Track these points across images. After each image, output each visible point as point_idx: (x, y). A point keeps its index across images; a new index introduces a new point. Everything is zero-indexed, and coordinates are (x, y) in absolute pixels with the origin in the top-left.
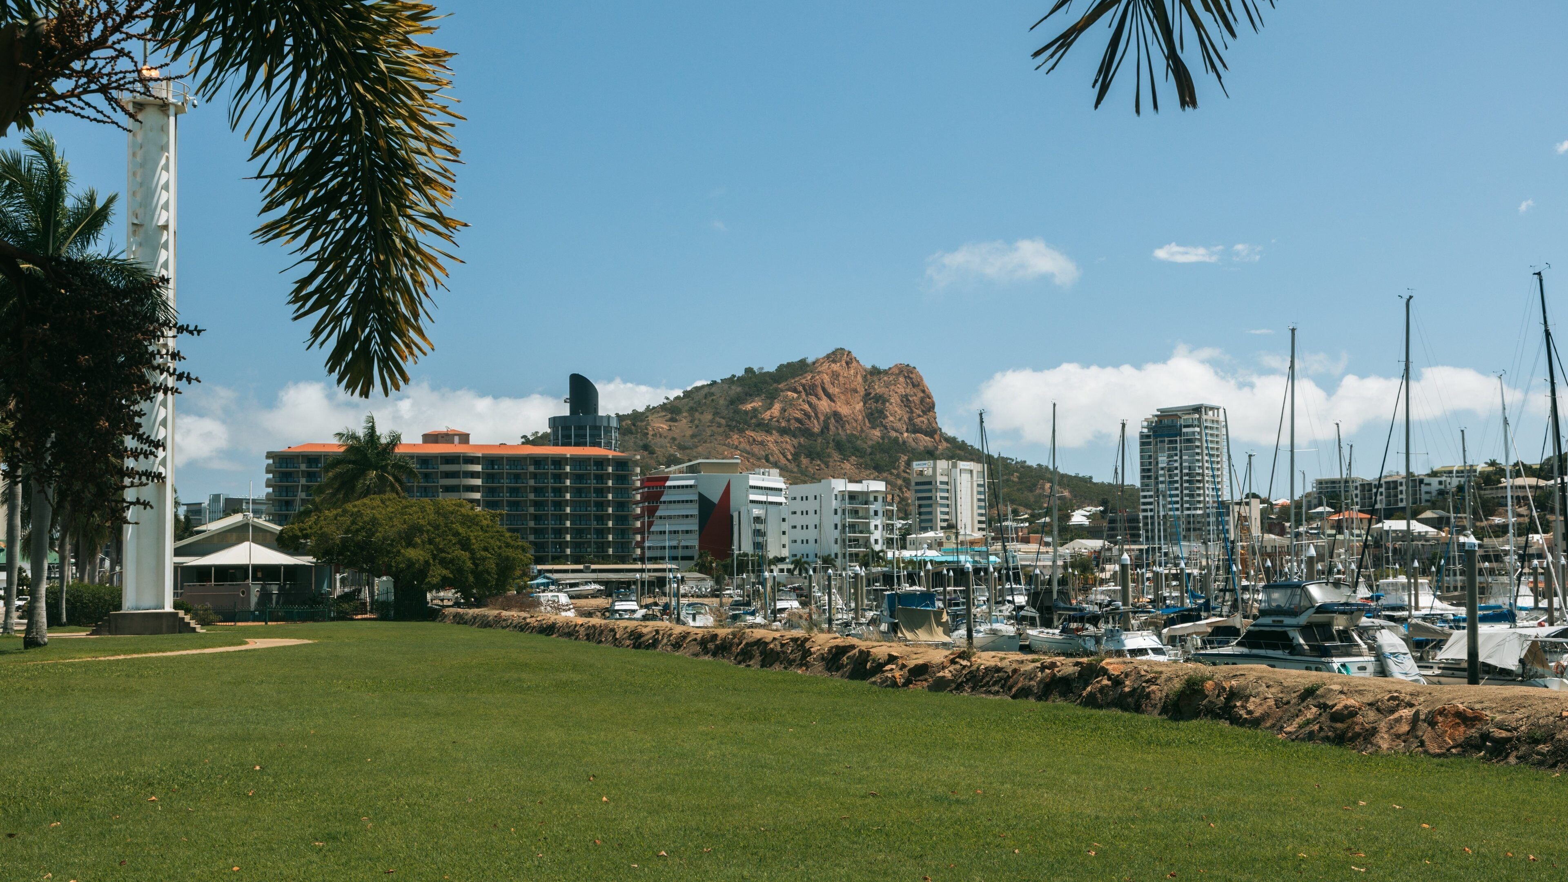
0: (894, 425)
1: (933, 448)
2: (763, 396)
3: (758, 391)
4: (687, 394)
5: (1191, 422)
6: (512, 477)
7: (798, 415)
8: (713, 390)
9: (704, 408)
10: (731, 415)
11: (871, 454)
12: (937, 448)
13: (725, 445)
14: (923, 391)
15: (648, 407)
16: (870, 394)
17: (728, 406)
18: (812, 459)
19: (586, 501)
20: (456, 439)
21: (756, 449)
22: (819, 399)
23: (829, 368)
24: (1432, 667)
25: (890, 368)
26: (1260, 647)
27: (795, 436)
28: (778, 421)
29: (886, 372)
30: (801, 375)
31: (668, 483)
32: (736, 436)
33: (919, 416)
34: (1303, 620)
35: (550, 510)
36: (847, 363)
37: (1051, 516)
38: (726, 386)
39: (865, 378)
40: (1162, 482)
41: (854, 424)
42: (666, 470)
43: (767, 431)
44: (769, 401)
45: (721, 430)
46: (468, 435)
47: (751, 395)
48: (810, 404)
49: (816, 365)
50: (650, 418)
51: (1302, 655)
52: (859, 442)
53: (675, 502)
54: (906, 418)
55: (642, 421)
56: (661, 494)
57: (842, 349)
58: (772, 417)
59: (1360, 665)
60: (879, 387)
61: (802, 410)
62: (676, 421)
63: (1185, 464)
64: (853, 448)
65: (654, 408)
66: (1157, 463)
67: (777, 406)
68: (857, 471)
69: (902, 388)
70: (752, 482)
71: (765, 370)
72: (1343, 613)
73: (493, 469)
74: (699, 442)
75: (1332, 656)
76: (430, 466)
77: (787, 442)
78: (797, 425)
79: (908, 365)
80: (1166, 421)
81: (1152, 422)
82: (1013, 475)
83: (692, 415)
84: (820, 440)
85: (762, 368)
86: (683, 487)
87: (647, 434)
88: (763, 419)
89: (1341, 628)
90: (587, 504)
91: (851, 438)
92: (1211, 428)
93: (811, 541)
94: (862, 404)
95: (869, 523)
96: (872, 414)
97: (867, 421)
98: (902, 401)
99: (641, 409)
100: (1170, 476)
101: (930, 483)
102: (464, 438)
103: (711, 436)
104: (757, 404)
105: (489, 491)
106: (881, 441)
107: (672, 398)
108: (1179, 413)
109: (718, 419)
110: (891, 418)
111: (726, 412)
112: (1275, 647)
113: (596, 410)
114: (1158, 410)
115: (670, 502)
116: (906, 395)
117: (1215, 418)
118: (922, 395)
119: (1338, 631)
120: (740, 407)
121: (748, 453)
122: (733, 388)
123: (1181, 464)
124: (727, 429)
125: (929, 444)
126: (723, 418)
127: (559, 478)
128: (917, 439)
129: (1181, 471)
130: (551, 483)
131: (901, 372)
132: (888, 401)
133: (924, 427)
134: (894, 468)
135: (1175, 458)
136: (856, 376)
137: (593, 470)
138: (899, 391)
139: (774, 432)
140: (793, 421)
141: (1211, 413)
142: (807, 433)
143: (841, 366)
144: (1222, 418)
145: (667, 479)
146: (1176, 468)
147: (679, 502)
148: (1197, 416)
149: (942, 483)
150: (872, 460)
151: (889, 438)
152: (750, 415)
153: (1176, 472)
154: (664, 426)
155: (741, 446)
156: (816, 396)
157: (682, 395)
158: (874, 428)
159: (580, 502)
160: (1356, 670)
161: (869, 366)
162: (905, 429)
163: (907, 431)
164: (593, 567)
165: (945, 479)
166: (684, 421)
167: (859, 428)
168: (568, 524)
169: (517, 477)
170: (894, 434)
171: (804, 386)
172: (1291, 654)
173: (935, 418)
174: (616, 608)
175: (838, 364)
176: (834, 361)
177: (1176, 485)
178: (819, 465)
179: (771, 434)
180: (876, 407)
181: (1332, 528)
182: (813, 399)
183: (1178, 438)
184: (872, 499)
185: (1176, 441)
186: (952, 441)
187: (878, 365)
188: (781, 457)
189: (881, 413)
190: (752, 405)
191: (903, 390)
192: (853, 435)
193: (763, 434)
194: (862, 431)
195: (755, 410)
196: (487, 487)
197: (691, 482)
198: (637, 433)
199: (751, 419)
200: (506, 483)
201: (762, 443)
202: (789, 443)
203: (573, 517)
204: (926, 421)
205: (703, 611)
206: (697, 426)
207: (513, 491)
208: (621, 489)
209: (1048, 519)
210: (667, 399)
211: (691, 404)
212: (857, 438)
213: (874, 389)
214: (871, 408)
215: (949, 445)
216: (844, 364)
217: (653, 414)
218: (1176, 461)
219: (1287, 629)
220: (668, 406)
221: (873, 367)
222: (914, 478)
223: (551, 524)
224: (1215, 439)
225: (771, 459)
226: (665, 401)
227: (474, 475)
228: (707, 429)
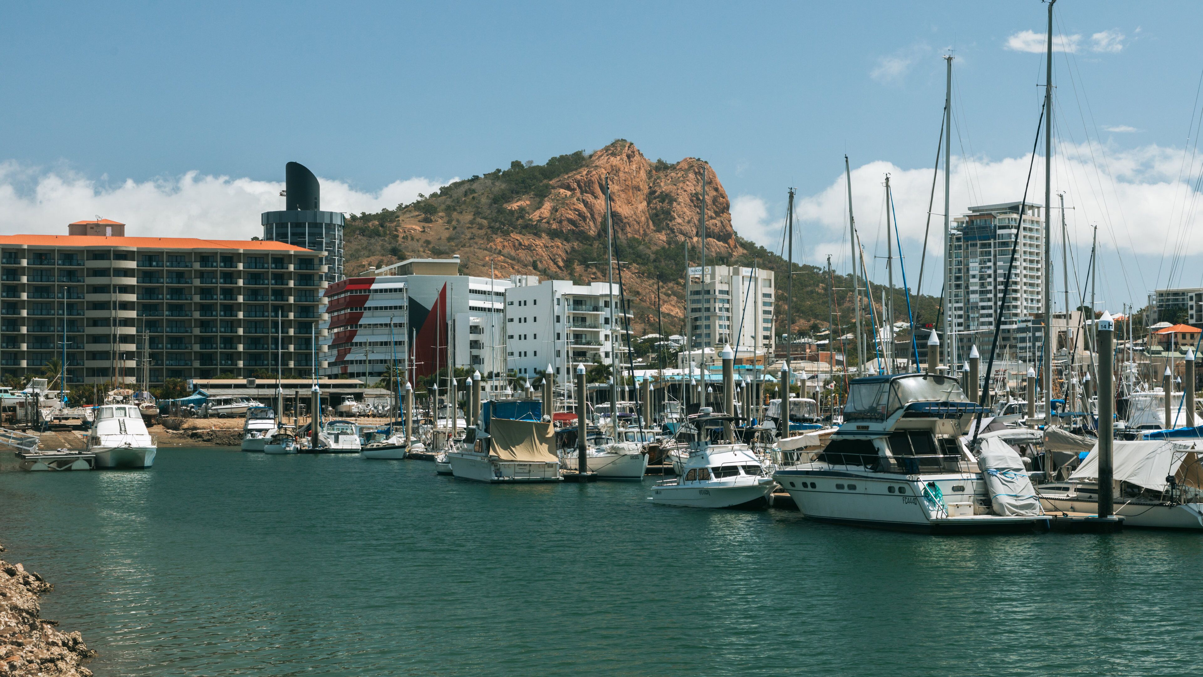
0: (683, 228)
1: (726, 255)
2: (532, 194)
3: (526, 187)
4: (445, 191)
5: (1006, 223)
6: (174, 275)
7: (572, 215)
8: (475, 186)
9: (463, 207)
10: (494, 214)
11: (655, 261)
12: (731, 255)
13: (486, 249)
14: (716, 190)
15: (400, 206)
16: (655, 192)
17: (491, 205)
18: (588, 266)
19: (263, 305)
20: (109, 230)
21: (522, 254)
22: (596, 197)
23: (607, 162)
24: (1067, 489)
25: (678, 163)
26: (841, 463)
27: (567, 240)
28: (548, 223)
29: (673, 167)
30: (576, 169)
31: (374, 286)
32: (499, 240)
33: (712, 218)
34: (890, 425)
35: (219, 316)
36: (629, 157)
37: (854, 333)
38: (489, 182)
39: (649, 174)
40: (974, 292)
41: (636, 226)
42: (377, 272)
43: (535, 234)
44: (538, 199)
45: (482, 232)
46: (122, 226)
47: (517, 193)
48: (586, 204)
49: (593, 158)
50: (400, 219)
51: (885, 472)
52: (641, 247)
53: (381, 308)
54: (696, 220)
55: (391, 221)
56: (366, 298)
57: (624, 140)
58: (541, 219)
59: (956, 484)
60: (666, 184)
61: (575, 210)
62: (430, 221)
63: (999, 271)
64: (634, 254)
65: (407, 206)
66: (968, 270)
67: (547, 206)
68: (638, 281)
69: (691, 186)
70: (472, 286)
71: (534, 164)
72: (950, 416)
73: (151, 266)
74: (456, 246)
75: (919, 473)
76: (75, 262)
77: (558, 247)
78: (570, 227)
79: (699, 160)
80: (978, 222)
81: (963, 223)
82: (818, 286)
83: (449, 215)
84: (596, 244)
85: (532, 162)
86: (391, 290)
87: (397, 236)
88: (530, 220)
89: (946, 436)
90: (263, 309)
91: (633, 243)
92: (1031, 230)
93: (530, 354)
94: (645, 203)
95: (599, 332)
96: (657, 215)
97: (651, 223)
98: (692, 201)
99: (392, 208)
100: (982, 285)
101: (708, 292)
102: (118, 230)
103: (471, 239)
104: (524, 202)
105: (146, 292)
106: (667, 246)
107: (427, 196)
108: (993, 212)
109: (479, 220)
110: (679, 220)
111: (489, 212)
112: (856, 462)
113: (316, 205)
114: (969, 209)
115: (376, 308)
116: (697, 194)
117: (1035, 218)
118: (715, 193)
119: (941, 441)
120: (505, 205)
121: (513, 259)
122: (497, 184)
123: (995, 271)
124: (489, 231)
125: (723, 250)
126: (485, 218)
127: (230, 277)
128: (708, 244)
129: (995, 280)
130: (220, 284)
131: (691, 167)
132: (676, 201)
133: (717, 230)
134: (682, 277)
135: (989, 264)
136: (638, 172)
137: (271, 268)
138: (688, 189)
139: (543, 235)
140: (565, 223)
141: (1030, 212)
142: (582, 236)
143: (622, 159)
144: (1043, 218)
145: (372, 281)
146: (990, 276)
147: (386, 308)
148: (1015, 216)
149: (721, 292)
150: (656, 267)
151: (677, 243)
152: (516, 215)
153: (989, 280)
154: (418, 228)
155: (505, 251)
156: (593, 194)
157: (439, 192)
158: (659, 231)
159: (255, 306)
160: (950, 491)
161: (654, 161)
162: (695, 232)
163: (697, 235)
164: (258, 381)
165: (725, 288)
166: (440, 221)
167: (642, 232)
168: (241, 331)
169: (180, 276)
170: (682, 238)
171: (578, 182)
172: (875, 470)
173: (730, 221)
174: (250, 427)
175: (618, 158)
176: (614, 154)
177: (989, 296)
178: (594, 274)
179: (540, 237)
180: (662, 207)
181: (1160, 343)
182: (589, 198)
183: (992, 241)
184: (601, 304)
185: (990, 244)
186: (749, 246)
187: (664, 160)
188: (552, 263)
189: (668, 214)
190: (519, 204)
191: (693, 188)
192: (634, 239)
193: (531, 237)
194: (645, 234)
195: (522, 209)
196: (143, 287)
197: (400, 285)
198: (385, 234)
199: (517, 220)
200: (165, 283)
201: (529, 248)
202: (560, 248)
203: (247, 324)
204: (719, 224)
205: (349, 431)
206: (455, 228)
207: (176, 292)
208: (306, 291)
209: (850, 336)
210: (421, 196)
211: (449, 202)
212: (639, 243)
213: (660, 186)
214: (656, 208)
215: (745, 252)
216: (625, 158)
217: (404, 213)
218: (989, 267)
219: (873, 437)
220: (422, 204)
221: (659, 161)
222: (691, 287)
223: (219, 332)
224: (1035, 243)
225: (539, 265)
226: (419, 199)
227: (127, 273)
228: (466, 231)
